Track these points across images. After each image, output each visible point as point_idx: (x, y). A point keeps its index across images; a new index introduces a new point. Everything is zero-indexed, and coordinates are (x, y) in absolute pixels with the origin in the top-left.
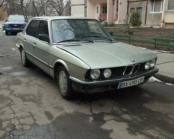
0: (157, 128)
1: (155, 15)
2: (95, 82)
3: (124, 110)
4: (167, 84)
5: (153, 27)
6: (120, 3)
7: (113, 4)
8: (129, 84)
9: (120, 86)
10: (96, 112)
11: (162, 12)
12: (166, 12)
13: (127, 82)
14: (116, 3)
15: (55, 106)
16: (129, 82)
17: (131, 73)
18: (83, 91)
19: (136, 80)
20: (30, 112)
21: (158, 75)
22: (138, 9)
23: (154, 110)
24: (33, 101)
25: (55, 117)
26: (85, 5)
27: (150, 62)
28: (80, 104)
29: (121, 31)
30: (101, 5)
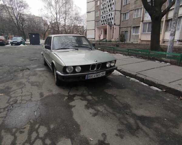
0: (105, 105)
1: (136, 35)
2: (70, 74)
3: (90, 93)
4: (127, 77)
5: (133, 43)
6: (115, 29)
7: (111, 29)
8: (94, 76)
9: (87, 77)
10: (71, 94)
11: (139, 34)
12: (142, 34)
13: (92, 75)
14: (112, 28)
15: (48, 89)
16: (94, 75)
17: (95, 69)
18: (63, 80)
19: (98, 74)
20: (31, 93)
21: (122, 71)
22: (126, 32)
23: (109, 93)
24: (37, 86)
25: (45, 96)
26: (95, 30)
27: (111, 62)
28: (64, 89)
29: (113, 45)
30: (104, 29)
